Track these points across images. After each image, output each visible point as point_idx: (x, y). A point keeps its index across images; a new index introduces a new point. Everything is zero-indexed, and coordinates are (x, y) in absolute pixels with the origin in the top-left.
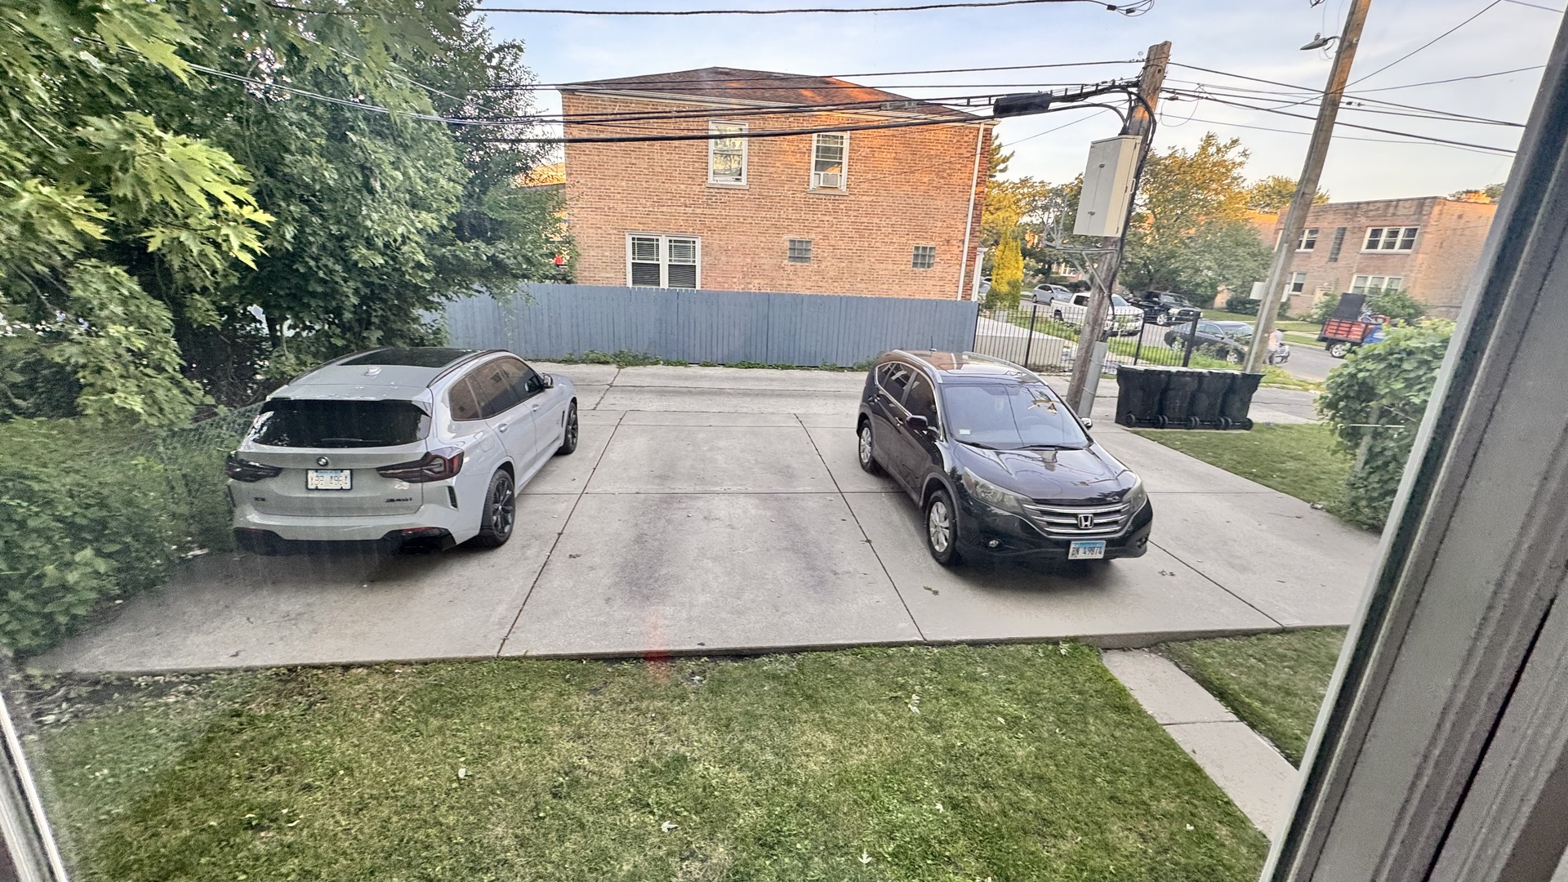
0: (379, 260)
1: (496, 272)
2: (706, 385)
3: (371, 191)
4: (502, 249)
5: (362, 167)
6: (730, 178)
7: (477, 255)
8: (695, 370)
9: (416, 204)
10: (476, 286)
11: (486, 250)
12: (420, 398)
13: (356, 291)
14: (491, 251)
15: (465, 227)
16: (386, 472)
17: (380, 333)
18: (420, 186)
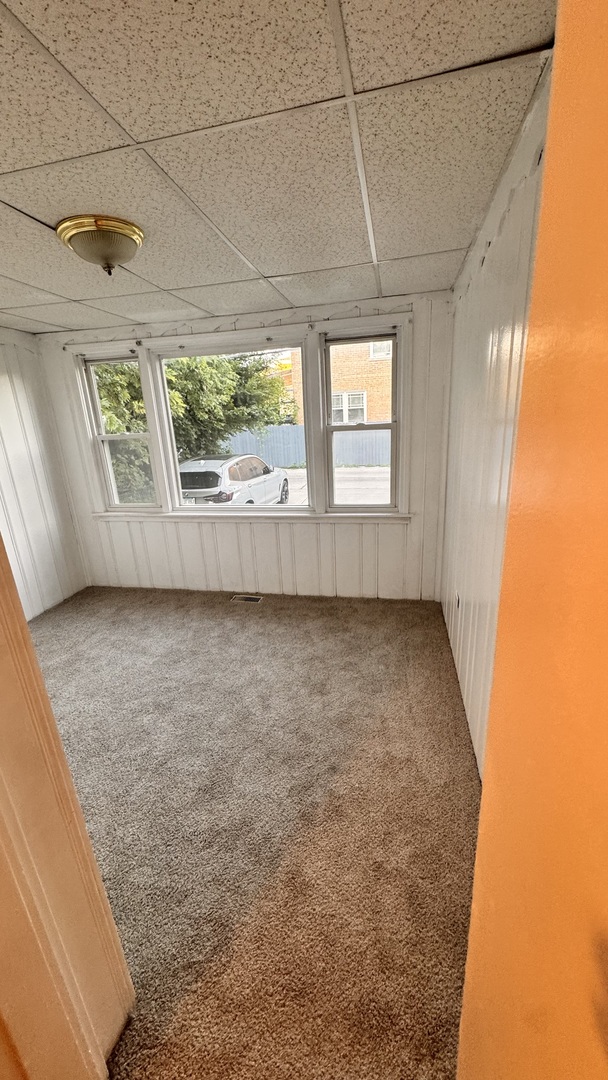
0: (206, 417)
1: (252, 420)
2: (367, 476)
3: (203, 390)
4: (254, 409)
5: (200, 381)
6: (383, 354)
7: (243, 414)
8: (363, 469)
9: (219, 392)
10: (244, 428)
11: (247, 411)
12: (218, 471)
13: (196, 433)
14: (249, 410)
15: (237, 400)
16: (207, 499)
17: (204, 452)
18: (219, 384)
